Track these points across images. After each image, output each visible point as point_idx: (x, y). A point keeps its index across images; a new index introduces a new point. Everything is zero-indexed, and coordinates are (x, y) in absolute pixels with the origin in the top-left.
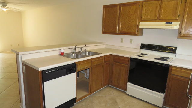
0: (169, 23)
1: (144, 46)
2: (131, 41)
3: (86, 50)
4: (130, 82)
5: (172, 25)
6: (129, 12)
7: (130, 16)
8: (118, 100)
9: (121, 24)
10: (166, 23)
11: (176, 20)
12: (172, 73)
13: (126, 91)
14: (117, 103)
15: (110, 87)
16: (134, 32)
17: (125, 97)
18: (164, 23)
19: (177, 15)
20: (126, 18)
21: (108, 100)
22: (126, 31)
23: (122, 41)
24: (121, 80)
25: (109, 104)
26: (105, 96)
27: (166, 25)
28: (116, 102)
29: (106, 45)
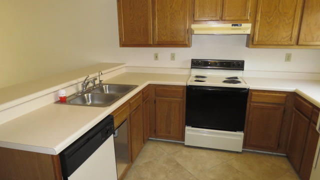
0: (237, 25)
1: (197, 64)
2: (173, 57)
3: (103, 82)
4: (189, 125)
5: (240, 29)
6: (171, 7)
7: (174, 14)
8: (180, 160)
9: (158, 29)
10: (232, 25)
11: (246, 21)
12: (253, 100)
13: (184, 141)
14: (180, 165)
15: (152, 140)
16: (183, 41)
17: (185, 151)
18: (230, 25)
19: (248, 13)
20: (167, 18)
21: (164, 165)
22: (169, 40)
23: (156, 57)
24: (172, 125)
25: (170, 172)
26: (155, 160)
27: (232, 29)
28: (178, 164)
29: (126, 67)
